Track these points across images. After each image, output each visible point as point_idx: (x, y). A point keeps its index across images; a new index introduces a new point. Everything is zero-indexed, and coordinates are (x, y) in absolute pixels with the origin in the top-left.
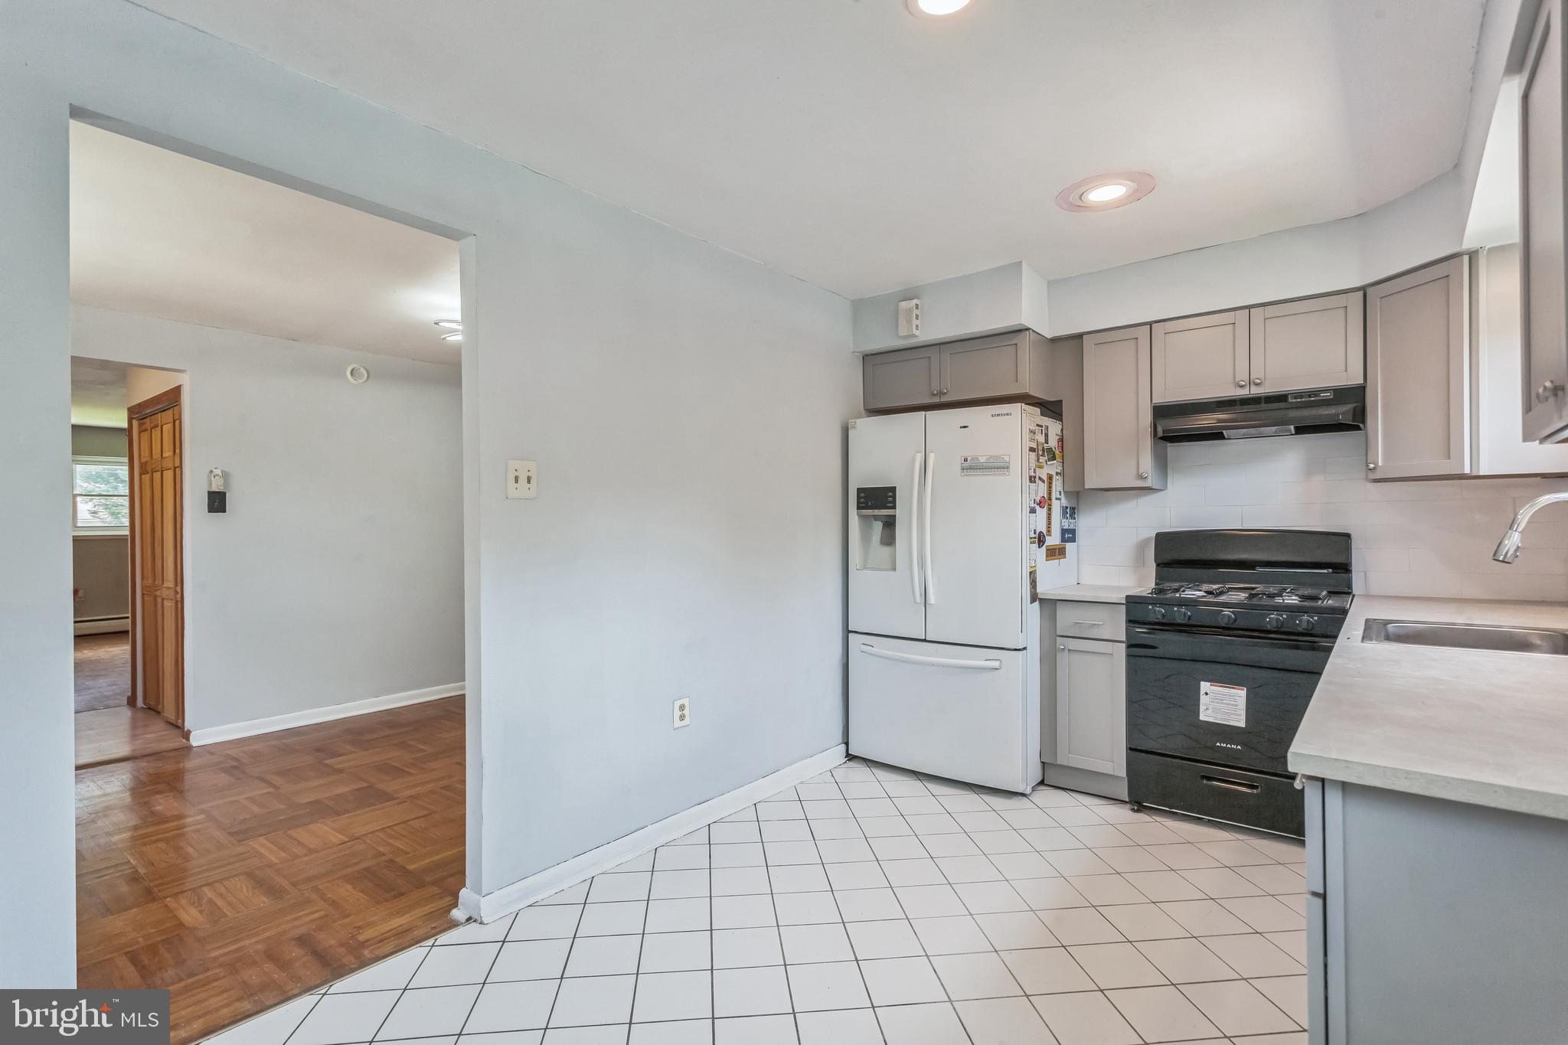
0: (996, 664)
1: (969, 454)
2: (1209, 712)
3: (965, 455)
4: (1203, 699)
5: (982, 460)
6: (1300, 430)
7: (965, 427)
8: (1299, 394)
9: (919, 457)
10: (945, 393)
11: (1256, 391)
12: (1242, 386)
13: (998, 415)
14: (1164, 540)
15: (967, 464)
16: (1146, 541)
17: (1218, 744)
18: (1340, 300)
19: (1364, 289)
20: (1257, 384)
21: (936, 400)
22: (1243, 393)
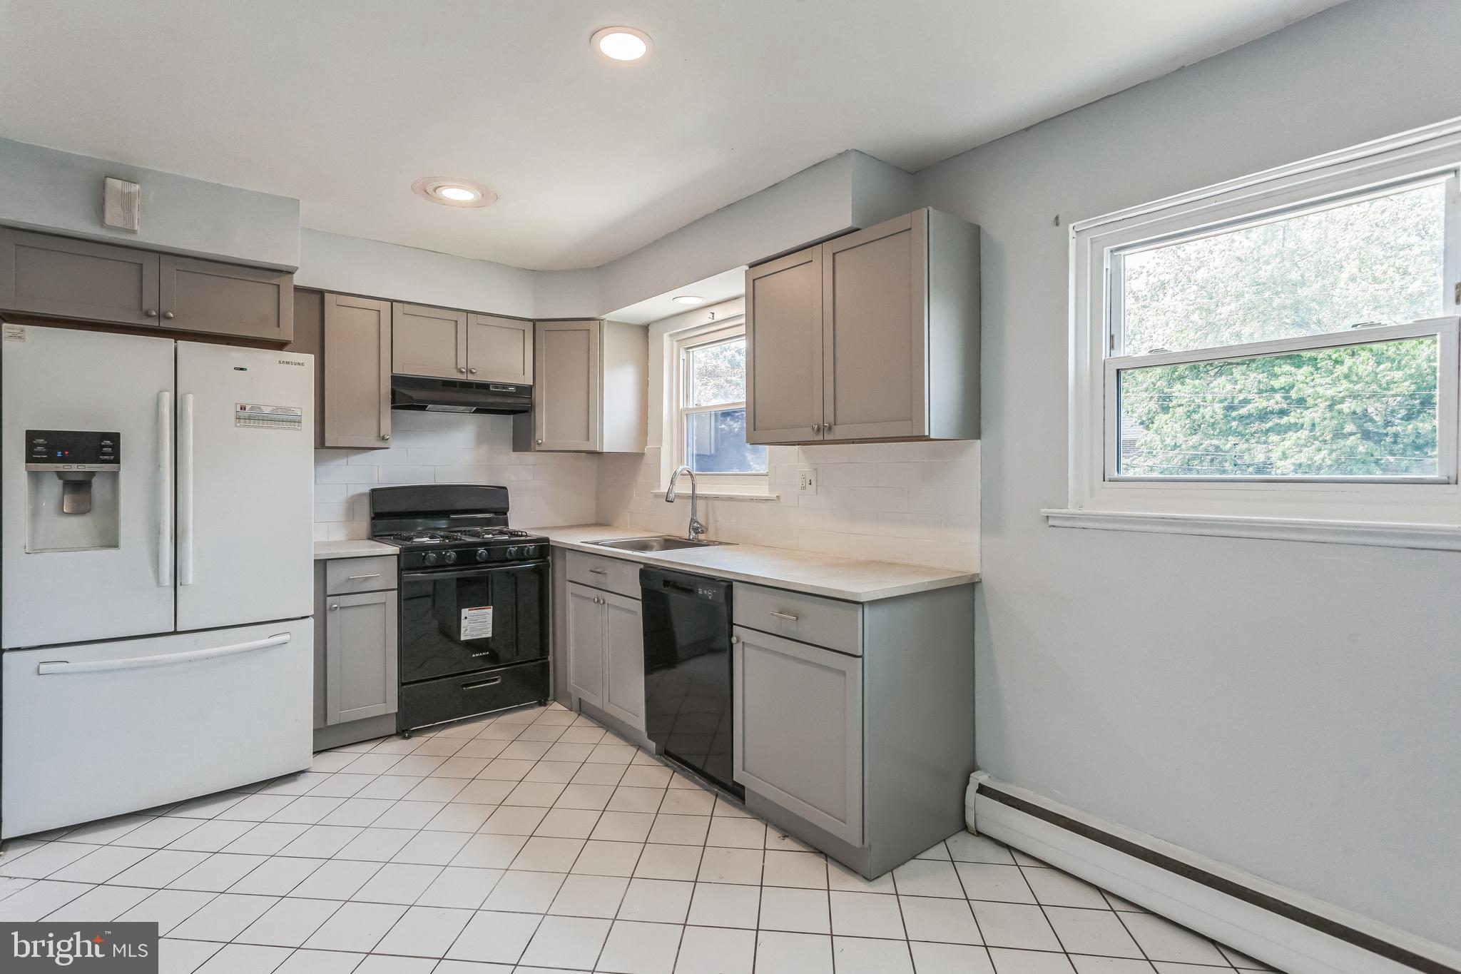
0: (286, 637)
1: (249, 402)
2: (467, 632)
3: (243, 402)
4: (464, 623)
5: (267, 410)
6: (477, 411)
7: (242, 369)
8: (496, 385)
9: (167, 398)
10: (169, 318)
11: (471, 378)
12: (462, 372)
13: (288, 363)
14: (377, 495)
15: (243, 414)
16: (362, 495)
17: (474, 656)
18: (521, 325)
19: (534, 322)
20: (472, 373)
21: (153, 323)
22: (462, 377)
